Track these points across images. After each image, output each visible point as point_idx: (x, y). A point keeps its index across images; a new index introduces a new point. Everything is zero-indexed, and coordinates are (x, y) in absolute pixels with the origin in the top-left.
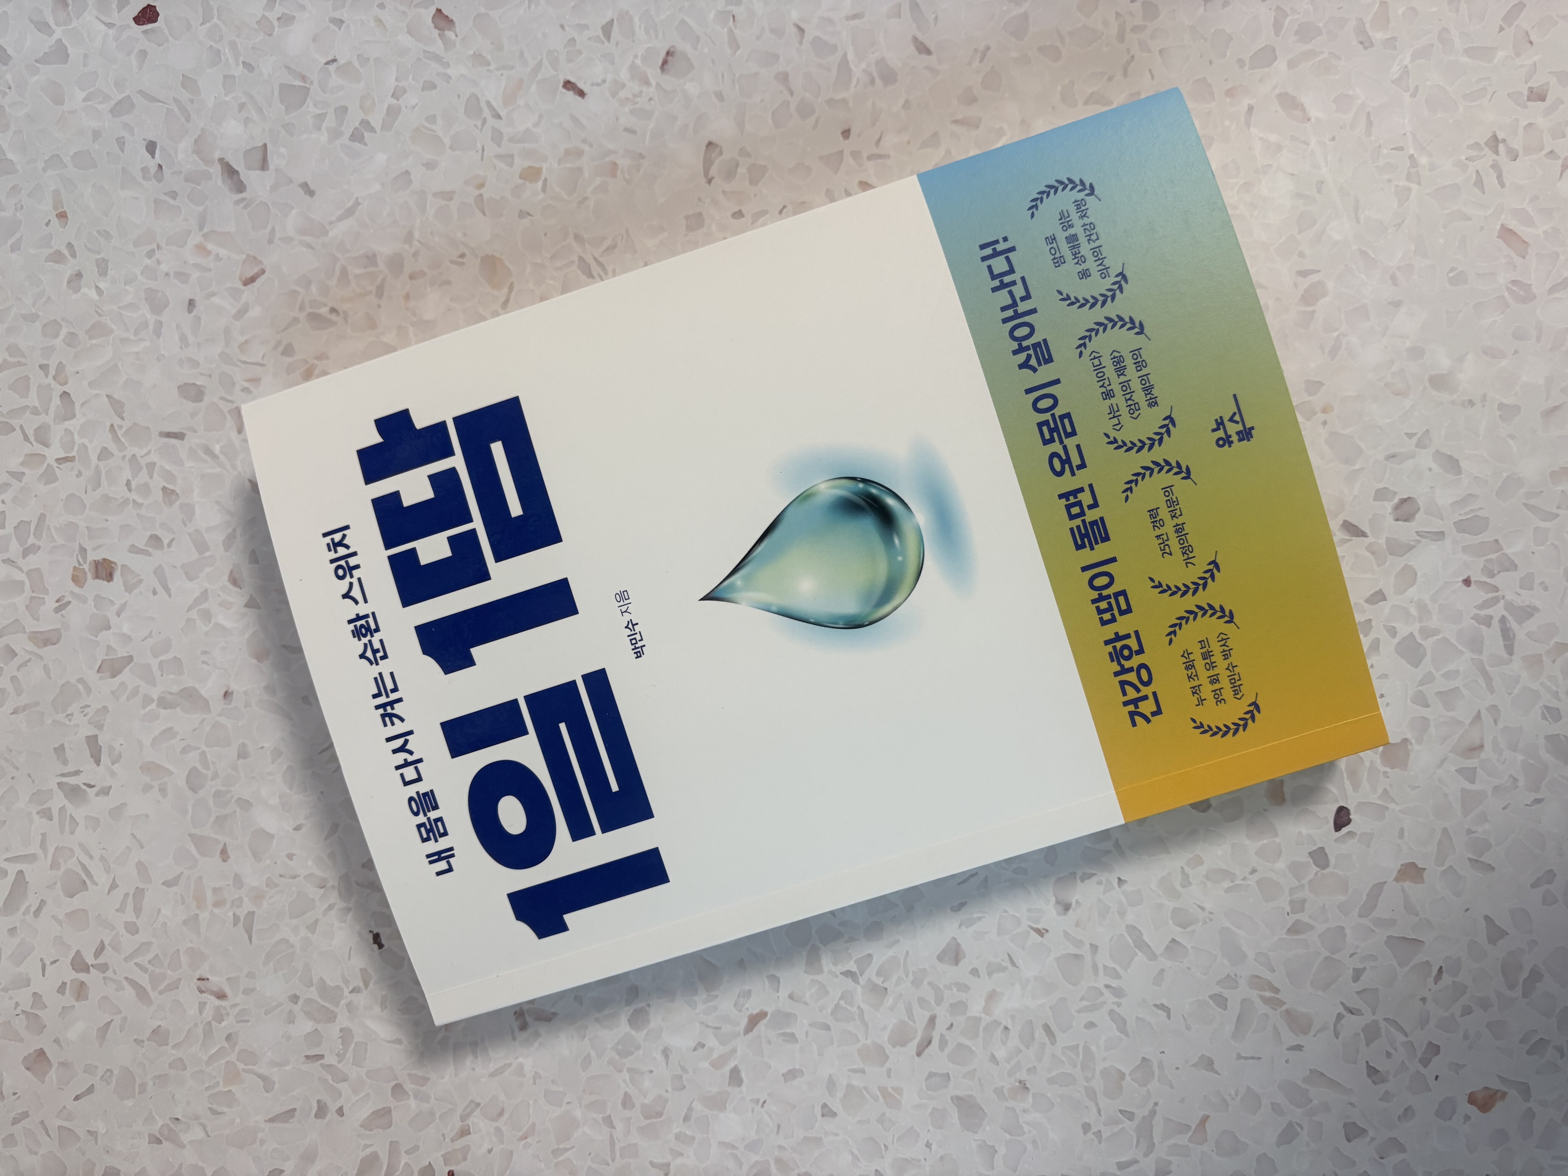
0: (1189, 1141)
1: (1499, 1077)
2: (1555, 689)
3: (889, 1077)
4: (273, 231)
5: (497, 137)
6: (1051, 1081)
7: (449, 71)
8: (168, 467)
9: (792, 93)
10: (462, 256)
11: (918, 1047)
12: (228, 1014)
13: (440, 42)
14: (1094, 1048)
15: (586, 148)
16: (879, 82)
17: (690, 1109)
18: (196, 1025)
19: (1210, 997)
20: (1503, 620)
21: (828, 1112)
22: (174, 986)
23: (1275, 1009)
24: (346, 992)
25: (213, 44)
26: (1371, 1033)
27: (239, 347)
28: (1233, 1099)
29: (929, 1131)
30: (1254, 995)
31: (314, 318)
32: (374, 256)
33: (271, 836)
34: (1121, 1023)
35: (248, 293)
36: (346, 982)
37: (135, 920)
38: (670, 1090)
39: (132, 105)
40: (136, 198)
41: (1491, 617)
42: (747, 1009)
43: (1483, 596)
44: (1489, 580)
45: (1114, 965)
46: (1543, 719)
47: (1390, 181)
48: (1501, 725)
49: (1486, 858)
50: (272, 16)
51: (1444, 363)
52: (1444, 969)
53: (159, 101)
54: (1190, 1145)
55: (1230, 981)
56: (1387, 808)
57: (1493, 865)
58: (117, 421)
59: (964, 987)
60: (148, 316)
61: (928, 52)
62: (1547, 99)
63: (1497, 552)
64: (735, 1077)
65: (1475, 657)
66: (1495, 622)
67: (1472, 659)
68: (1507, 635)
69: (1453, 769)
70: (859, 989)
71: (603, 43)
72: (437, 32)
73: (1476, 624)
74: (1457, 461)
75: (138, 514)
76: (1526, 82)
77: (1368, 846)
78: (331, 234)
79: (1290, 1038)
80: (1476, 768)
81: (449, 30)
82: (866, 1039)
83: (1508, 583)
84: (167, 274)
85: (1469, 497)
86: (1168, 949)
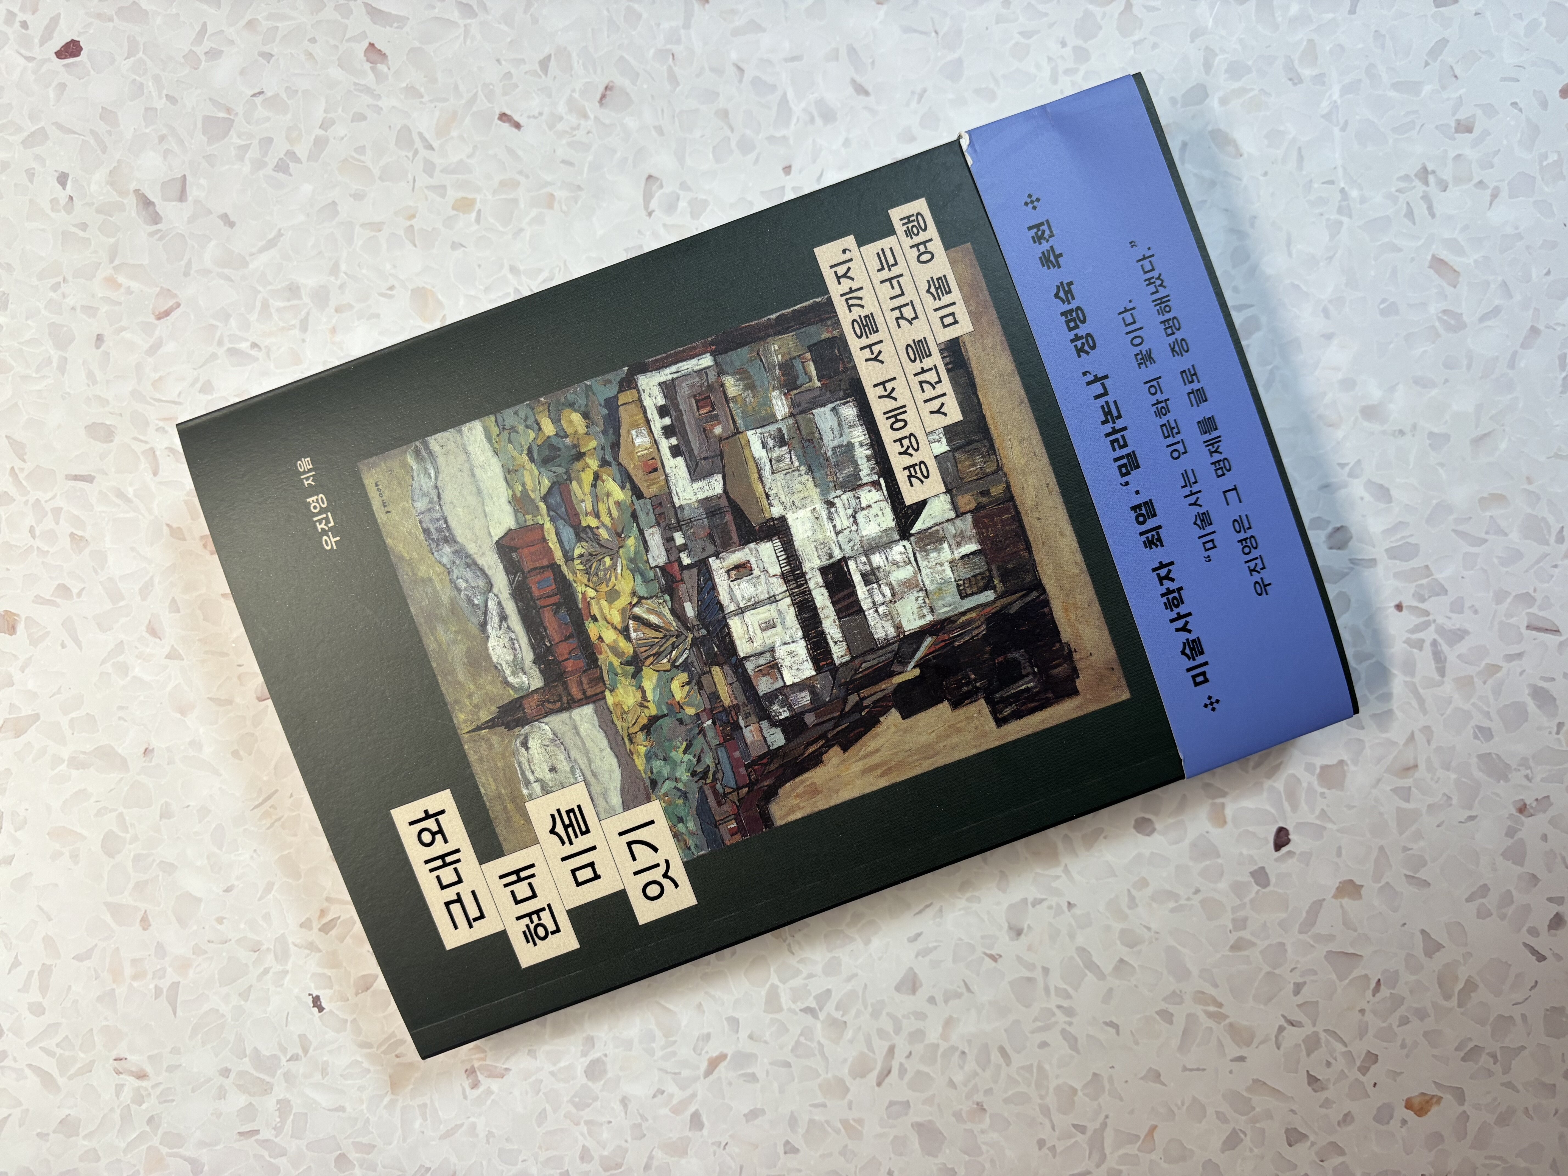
0: (1139, 1150)
1: (1435, 1083)
2: (1486, 709)
3: (850, 1109)
4: (190, 262)
5: (429, 168)
6: (1007, 1101)
7: (379, 103)
8: (76, 513)
9: (732, 130)
10: (392, 288)
11: (878, 1078)
12: (150, 1095)
13: (371, 76)
14: (1047, 1067)
15: (522, 179)
16: (819, 121)
17: (651, 1157)
18: (112, 1110)
19: (1157, 1013)
20: (1434, 643)
21: (790, 1149)
22: (88, 1068)
23: (1220, 1023)
24: (284, 1060)
25: (137, 78)
26: (1312, 1044)
27: (153, 384)
28: (1179, 1108)
29: (890, 1159)
30: (1199, 1010)
31: (233, 352)
32: (298, 288)
33: (199, 900)
34: (1072, 1041)
35: (162, 328)
36: (284, 1050)
37: (41, 1000)
38: (629, 1139)
39: (46, 137)
40: (43, 230)
41: (1423, 641)
42: (707, 1052)
43: (1414, 620)
44: (1421, 605)
45: (1064, 986)
46: (1475, 738)
47: (1322, 215)
48: (1434, 745)
49: (1422, 874)
50: (200, 50)
51: (1375, 393)
52: (1382, 981)
53: (74, 133)
54: (1140, 1154)
55: (1176, 997)
56: (1325, 828)
57: (1430, 881)
58: (18, 464)
59: (921, 1016)
60: (52, 352)
61: (867, 93)
62: (1474, 131)
63: (1427, 577)
64: (696, 1121)
65: (1408, 679)
66: (1427, 645)
67: (1405, 682)
68: (1439, 658)
69: (1389, 788)
70: (819, 1025)
71: (540, 77)
72: (369, 65)
73: (1409, 648)
74: (1388, 490)
75: (43, 563)
76: (1454, 114)
77: (1307, 865)
78: (251, 266)
79: (1234, 1051)
80: (1410, 787)
81: (382, 63)
82: (827, 1073)
83: (1437, 607)
84: (73, 308)
85: (1400, 525)
86: (1117, 969)
